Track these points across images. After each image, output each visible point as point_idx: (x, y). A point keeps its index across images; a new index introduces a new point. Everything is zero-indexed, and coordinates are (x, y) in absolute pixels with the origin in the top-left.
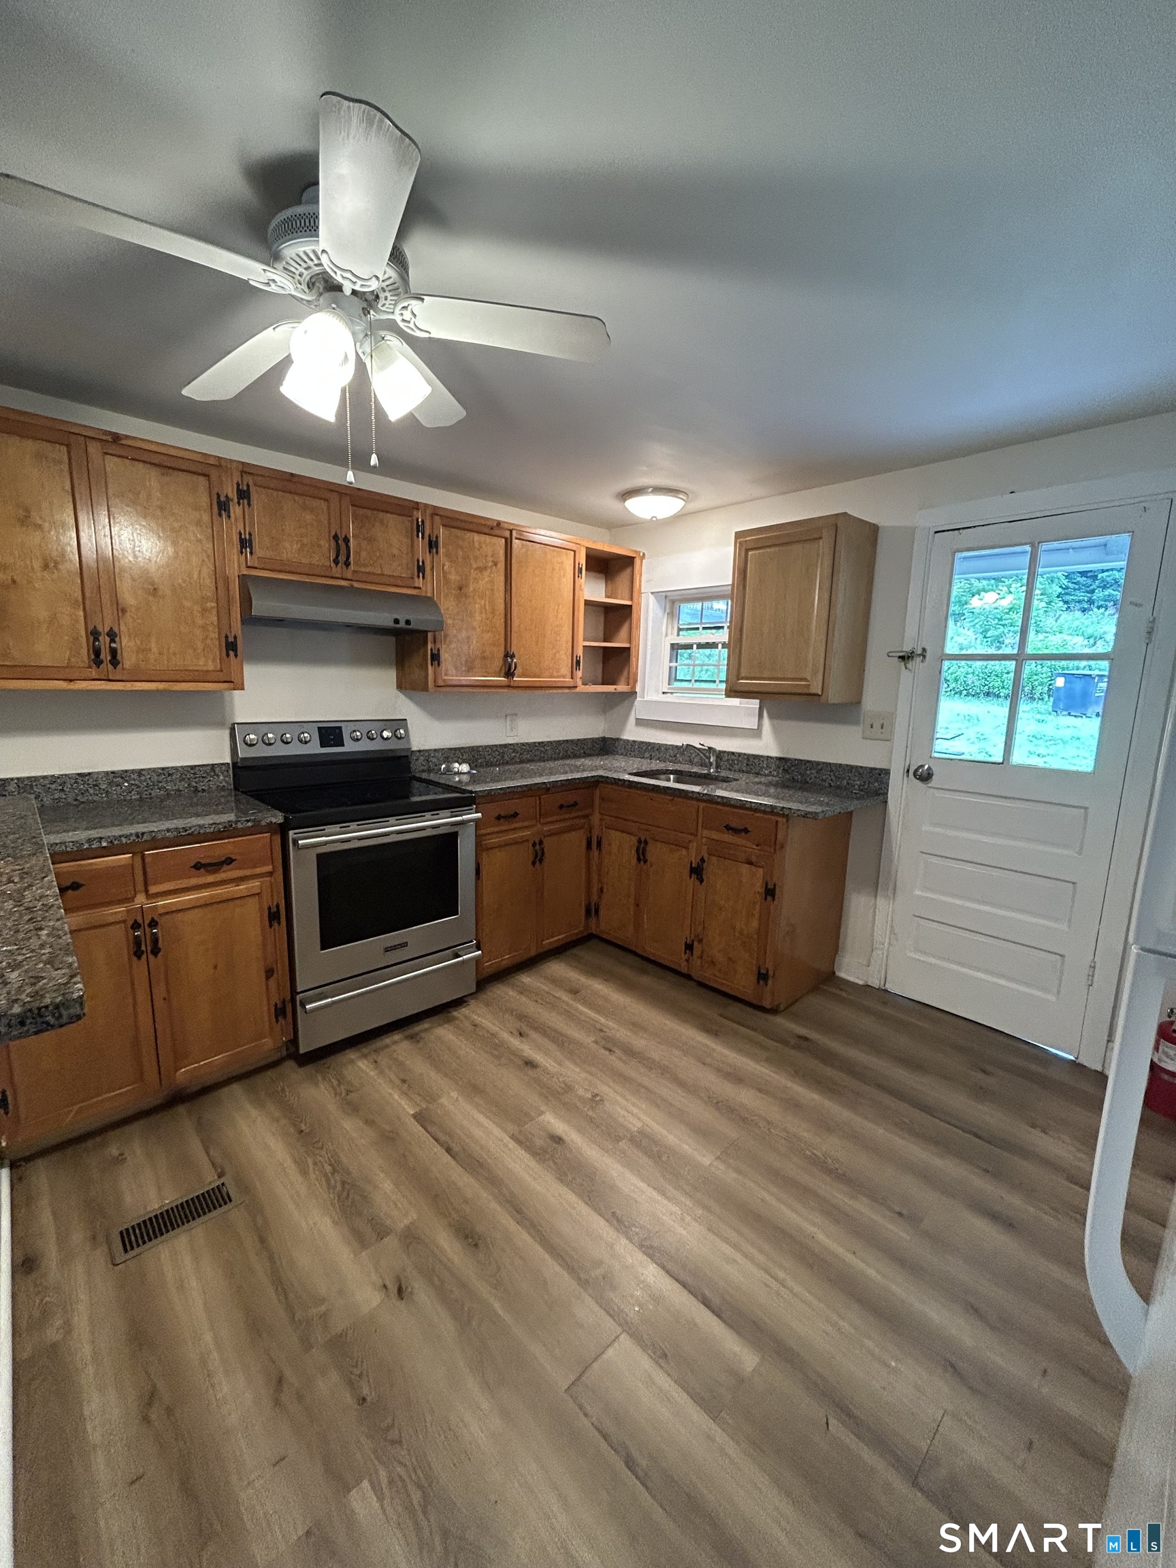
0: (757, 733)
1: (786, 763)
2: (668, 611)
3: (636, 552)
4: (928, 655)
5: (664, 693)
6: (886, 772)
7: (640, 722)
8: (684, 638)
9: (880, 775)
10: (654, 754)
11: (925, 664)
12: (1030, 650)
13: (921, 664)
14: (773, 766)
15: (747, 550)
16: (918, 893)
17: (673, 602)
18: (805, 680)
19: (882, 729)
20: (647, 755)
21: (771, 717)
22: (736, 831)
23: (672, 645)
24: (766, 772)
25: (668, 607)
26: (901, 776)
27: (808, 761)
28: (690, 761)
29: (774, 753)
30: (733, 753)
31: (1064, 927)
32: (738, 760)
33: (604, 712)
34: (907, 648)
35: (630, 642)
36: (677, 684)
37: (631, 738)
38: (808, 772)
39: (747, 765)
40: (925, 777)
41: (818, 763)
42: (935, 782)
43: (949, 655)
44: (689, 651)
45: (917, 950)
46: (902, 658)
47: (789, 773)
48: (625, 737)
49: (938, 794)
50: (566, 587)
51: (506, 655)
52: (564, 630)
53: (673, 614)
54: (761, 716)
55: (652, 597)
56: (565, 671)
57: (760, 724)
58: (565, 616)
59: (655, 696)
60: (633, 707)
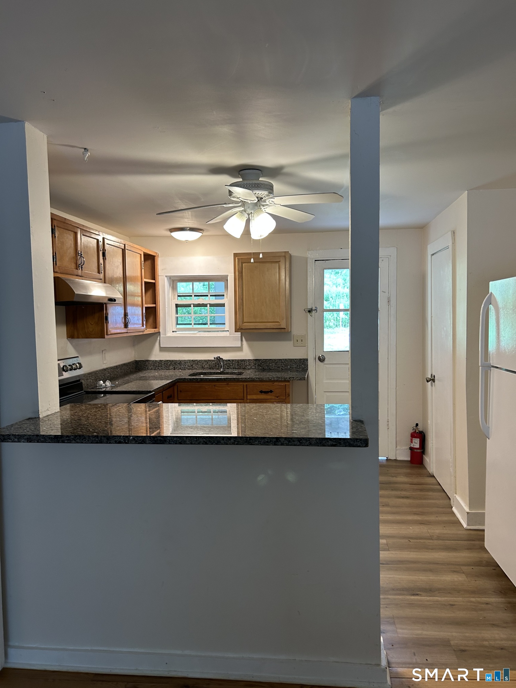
0: (240, 349)
1: (259, 361)
2: (171, 286)
3: (156, 253)
4: (318, 309)
5: (173, 332)
6: (307, 360)
7: (162, 349)
8: (181, 301)
9: (304, 361)
10: (176, 366)
11: (317, 313)
13: (316, 314)
14: (252, 364)
15: (242, 263)
17: (173, 281)
18: (278, 322)
19: (302, 341)
20: (171, 367)
21: (247, 340)
22: (266, 392)
23: (176, 304)
24: (249, 367)
25: (171, 284)
26: (313, 361)
27: (270, 359)
28: (202, 367)
29: (251, 358)
30: (229, 360)
32: (232, 364)
33: (134, 345)
34: (309, 307)
35: (155, 304)
36: (178, 326)
37: (158, 359)
38: (271, 365)
39: (238, 365)
40: (322, 359)
41: (275, 360)
42: (326, 362)
43: (325, 310)
44: (189, 308)
46: (309, 311)
47: (261, 366)
48: (153, 359)
49: (327, 366)
50: (139, 275)
51: (126, 315)
52: (140, 299)
53: (174, 288)
54: (242, 340)
55: (166, 279)
56: (141, 322)
57: (242, 344)
58: (140, 291)
59: (170, 334)
60: (158, 341)
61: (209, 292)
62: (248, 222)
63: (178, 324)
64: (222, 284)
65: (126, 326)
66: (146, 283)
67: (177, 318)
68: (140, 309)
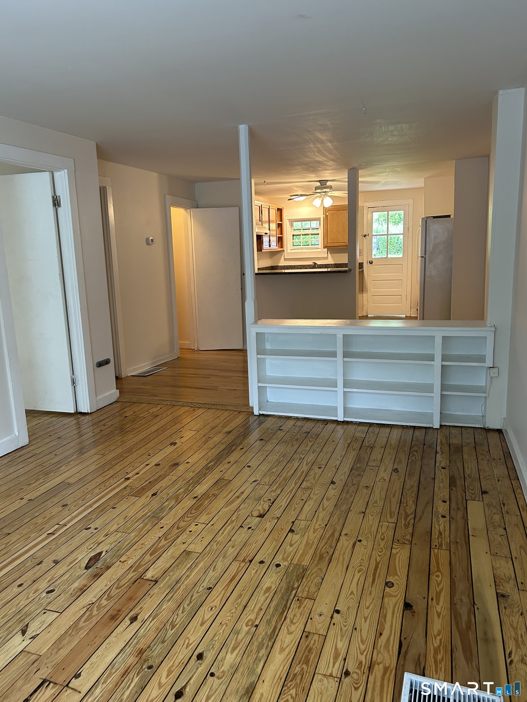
0: (326, 258)
1: (337, 265)
2: (290, 224)
3: (283, 208)
4: (369, 235)
5: (291, 250)
6: (363, 263)
7: (285, 259)
8: (296, 233)
9: (361, 264)
10: (293, 268)
12: (389, 233)
13: (368, 237)
14: (333, 266)
15: (328, 211)
16: (372, 290)
17: (291, 222)
20: (290, 269)
21: (330, 253)
23: (293, 235)
24: (331, 267)
26: (366, 263)
27: (343, 264)
28: (306, 268)
30: (321, 264)
31: (401, 289)
32: (322, 266)
33: (271, 258)
34: (365, 234)
35: (282, 235)
36: (294, 247)
37: (283, 265)
39: (325, 267)
40: (371, 263)
42: (373, 264)
43: (373, 235)
44: (300, 236)
45: (374, 304)
46: (364, 236)
47: (338, 267)
48: (280, 265)
49: (374, 266)
50: (275, 219)
51: (270, 240)
52: (275, 232)
53: (292, 226)
54: (328, 253)
55: (288, 220)
56: (276, 245)
57: (328, 256)
58: (275, 228)
59: (289, 251)
60: (283, 255)
61: (311, 227)
62: (322, 201)
63: (294, 246)
64: (318, 222)
65: (270, 246)
66: (278, 223)
67: (293, 242)
68: (276, 238)
